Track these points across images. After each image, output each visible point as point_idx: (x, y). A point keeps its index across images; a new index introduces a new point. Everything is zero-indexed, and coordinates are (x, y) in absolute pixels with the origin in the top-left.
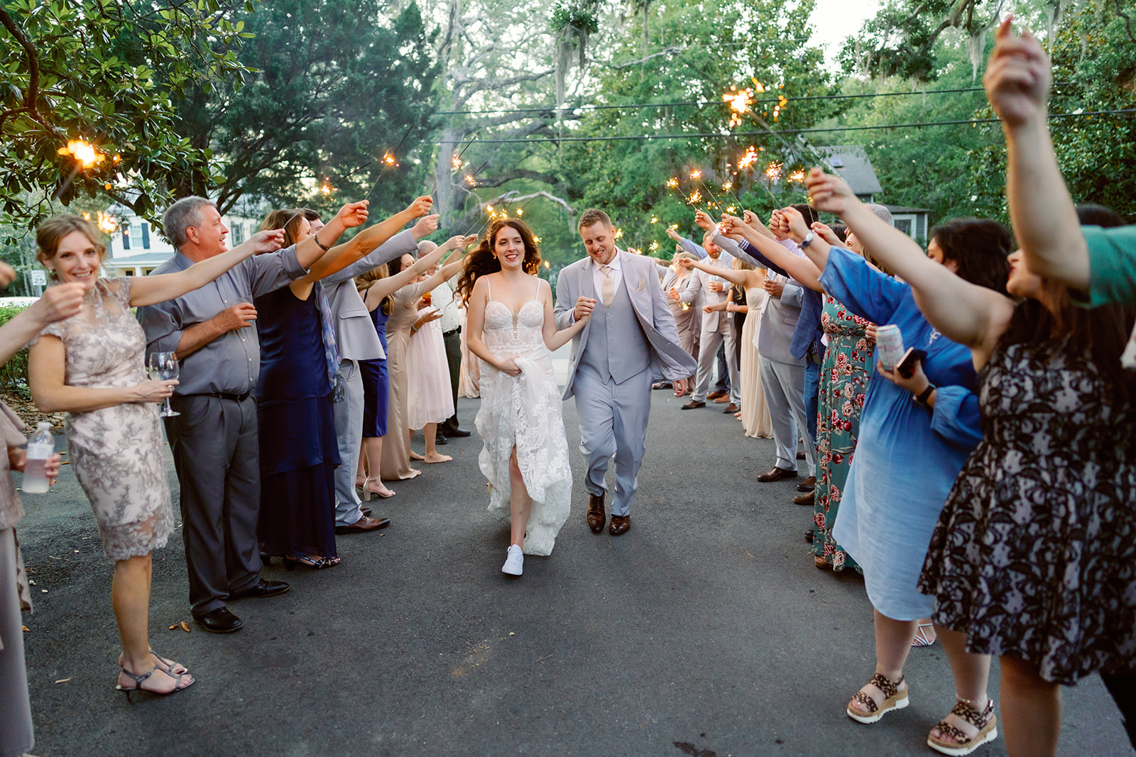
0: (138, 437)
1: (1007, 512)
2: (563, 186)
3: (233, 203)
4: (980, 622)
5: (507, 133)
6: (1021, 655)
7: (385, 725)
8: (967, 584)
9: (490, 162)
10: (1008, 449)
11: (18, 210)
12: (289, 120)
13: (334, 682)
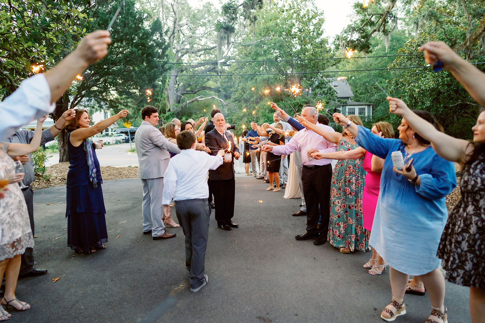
0: (10, 208)
1: (467, 229)
2: (222, 94)
3: (79, 101)
5: (198, 72)
7: (142, 315)
9: (191, 84)
10: (469, 204)
12: (105, 67)
13: (121, 299)
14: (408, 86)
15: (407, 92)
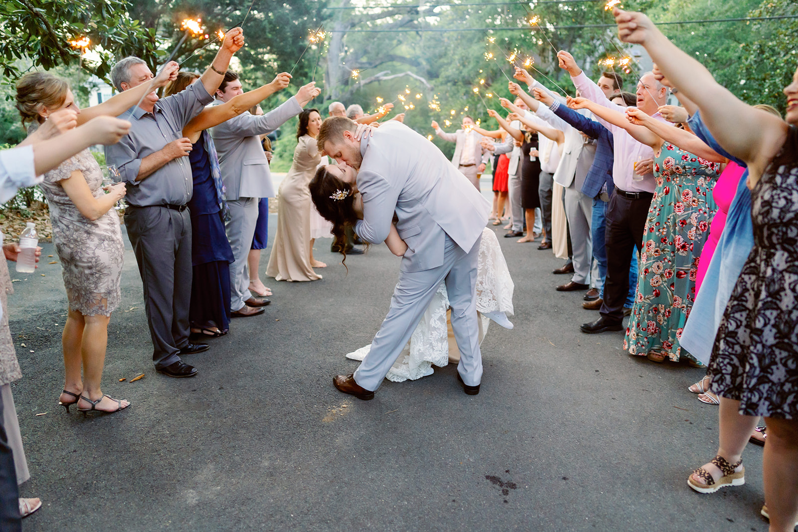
1: (774, 300)
2: (424, 68)
4: (751, 391)
5: (382, 27)
6: (784, 416)
7: (271, 454)
8: (736, 361)
9: (369, 49)
10: (776, 250)
11: (14, 74)
13: (236, 423)
14: (784, 56)
15: (781, 68)
